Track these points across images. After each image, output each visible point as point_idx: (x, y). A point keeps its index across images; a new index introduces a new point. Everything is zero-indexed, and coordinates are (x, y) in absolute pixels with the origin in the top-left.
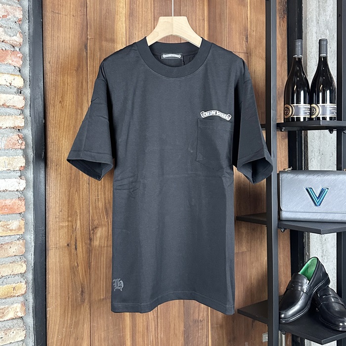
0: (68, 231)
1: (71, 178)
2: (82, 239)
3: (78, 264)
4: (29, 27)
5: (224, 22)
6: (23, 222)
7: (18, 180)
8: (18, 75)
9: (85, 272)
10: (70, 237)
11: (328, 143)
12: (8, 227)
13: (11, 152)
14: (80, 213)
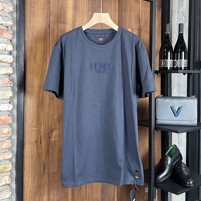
0: (36, 133)
1: (39, 102)
2: (44, 138)
3: (42, 152)
4: (16, 16)
5: (127, 12)
6: (10, 129)
7: (9, 104)
8: (10, 44)
9: (46, 157)
10: (37, 137)
11: (182, 79)
12: (2, 132)
13: (5, 88)
14: (44, 122)
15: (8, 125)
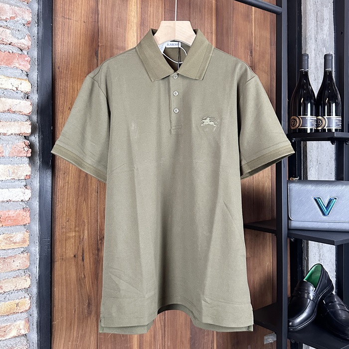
0: (75, 242)
1: (79, 186)
2: (89, 250)
3: (85, 276)
4: (38, 31)
6: (27, 234)
7: (23, 189)
8: (26, 80)
9: (92, 283)
10: (77, 248)
12: (11, 239)
13: (16, 159)
14: (88, 222)
15: (23, 228)
